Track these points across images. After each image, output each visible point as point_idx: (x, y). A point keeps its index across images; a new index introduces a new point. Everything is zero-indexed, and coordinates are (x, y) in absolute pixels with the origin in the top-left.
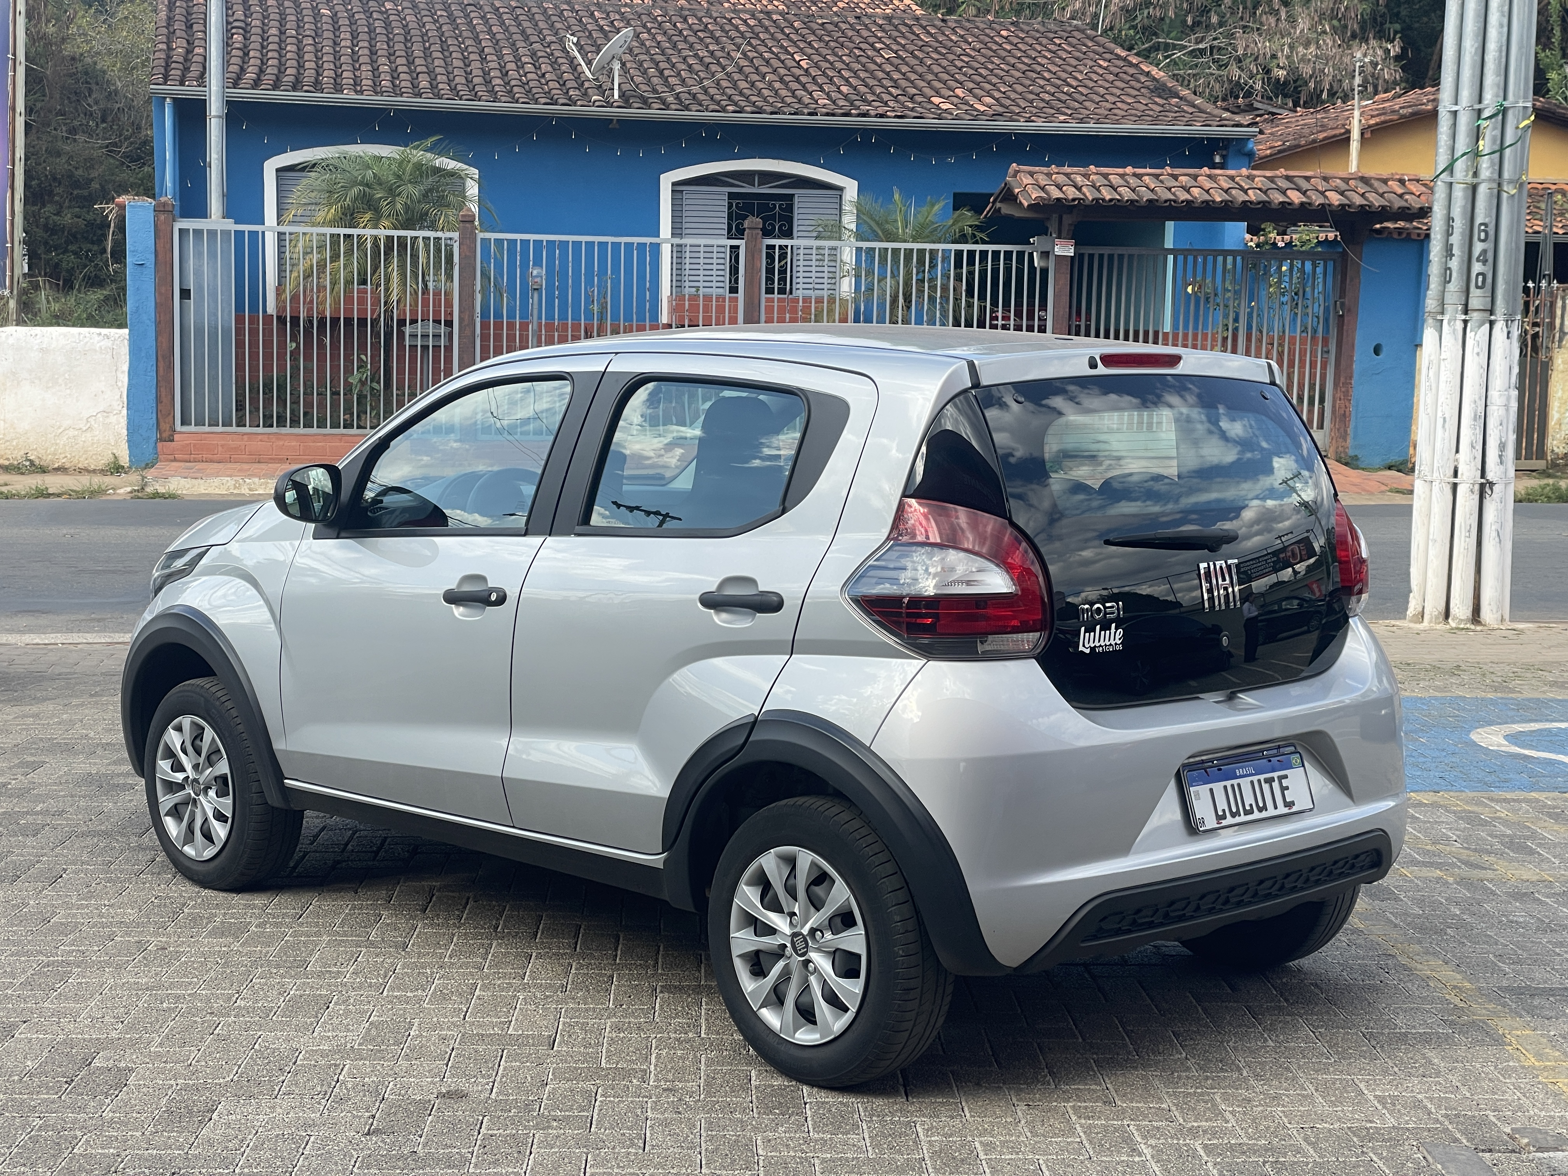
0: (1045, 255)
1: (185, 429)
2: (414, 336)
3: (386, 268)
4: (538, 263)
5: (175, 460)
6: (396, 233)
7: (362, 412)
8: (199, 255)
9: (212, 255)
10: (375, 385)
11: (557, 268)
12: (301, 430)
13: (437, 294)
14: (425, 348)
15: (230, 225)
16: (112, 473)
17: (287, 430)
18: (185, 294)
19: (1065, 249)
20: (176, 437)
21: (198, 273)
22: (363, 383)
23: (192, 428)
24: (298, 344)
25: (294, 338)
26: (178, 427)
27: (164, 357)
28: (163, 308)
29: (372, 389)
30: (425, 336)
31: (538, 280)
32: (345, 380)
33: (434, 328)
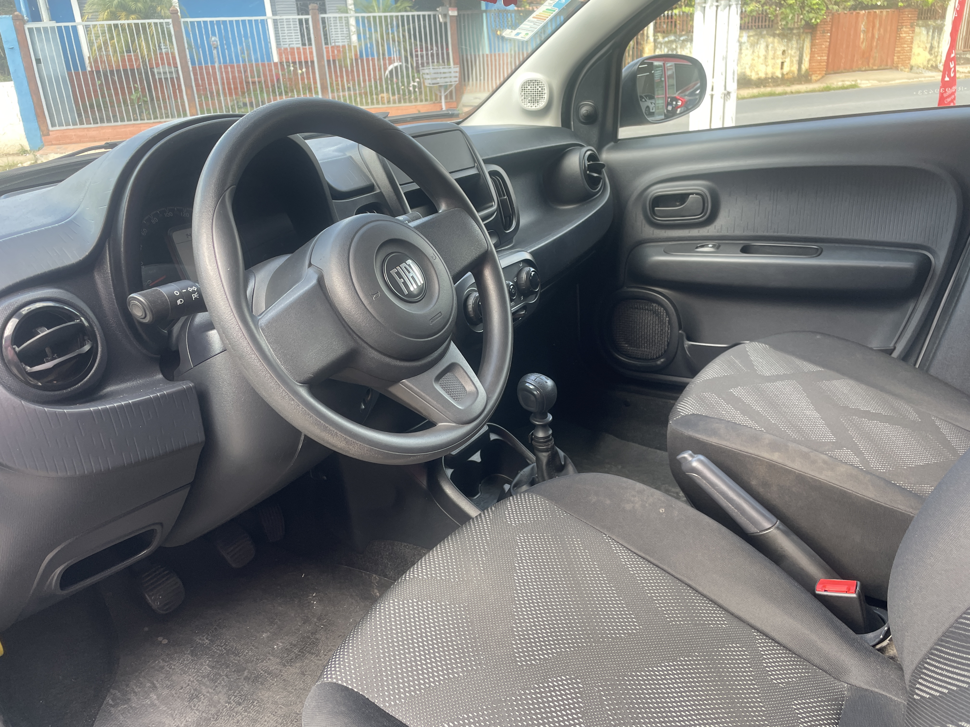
0: (445, 16)
1: (54, 129)
2: (159, 73)
3: (138, 41)
4: (214, 34)
5: (52, 145)
6: (140, 21)
7: (141, 113)
8: (41, 40)
9: (48, 40)
10: (145, 99)
11: (223, 35)
12: (113, 124)
13: (167, 54)
14: (166, 79)
15: (54, 24)
16: (22, 155)
17: (106, 124)
18: (38, 61)
19: (453, 13)
20: (51, 133)
21: (43, 50)
22: (139, 99)
23: (57, 128)
24: (102, 81)
25: (99, 79)
26: (50, 128)
27: (35, 92)
28: (29, 68)
29: (144, 101)
30: (165, 73)
31: (215, 43)
32: (130, 98)
33: (168, 68)
